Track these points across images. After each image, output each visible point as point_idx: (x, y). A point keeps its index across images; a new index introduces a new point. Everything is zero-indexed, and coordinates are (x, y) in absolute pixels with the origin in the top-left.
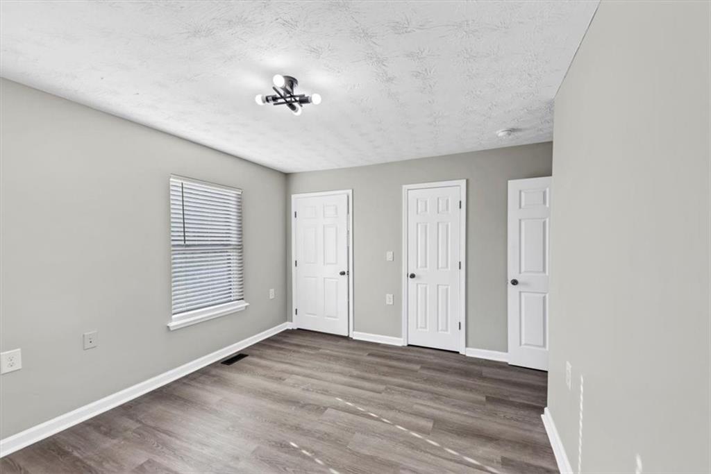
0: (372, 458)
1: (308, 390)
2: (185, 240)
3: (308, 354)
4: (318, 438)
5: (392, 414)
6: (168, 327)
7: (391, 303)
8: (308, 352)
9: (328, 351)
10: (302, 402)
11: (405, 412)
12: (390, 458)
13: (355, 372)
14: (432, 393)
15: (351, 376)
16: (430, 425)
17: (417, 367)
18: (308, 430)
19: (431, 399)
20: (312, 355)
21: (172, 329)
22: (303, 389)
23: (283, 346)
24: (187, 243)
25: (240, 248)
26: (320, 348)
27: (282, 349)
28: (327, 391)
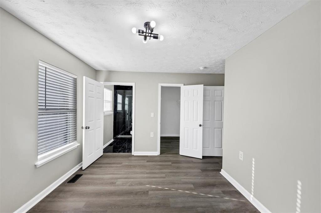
0: (184, 207)
1: (132, 185)
2: (46, 106)
3: (118, 167)
4: (156, 207)
5: (176, 186)
6: (35, 166)
7: (153, 136)
8: (118, 166)
9: (127, 163)
10: (134, 192)
11: (180, 184)
12: (190, 205)
13: (148, 171)
14: (184, 173)
15: (147, 173)
16: (192, 186)
17: (170, 163)
18: (148, 205)
19: (185, 176)
20: (120, 167)
21: (38, 167)
22: (129, 185)
23: (101, 165)
24: (47, 107)
25: (75, 111)
26: (122, 163)
27: (101, 167)
28: (142, 183)
